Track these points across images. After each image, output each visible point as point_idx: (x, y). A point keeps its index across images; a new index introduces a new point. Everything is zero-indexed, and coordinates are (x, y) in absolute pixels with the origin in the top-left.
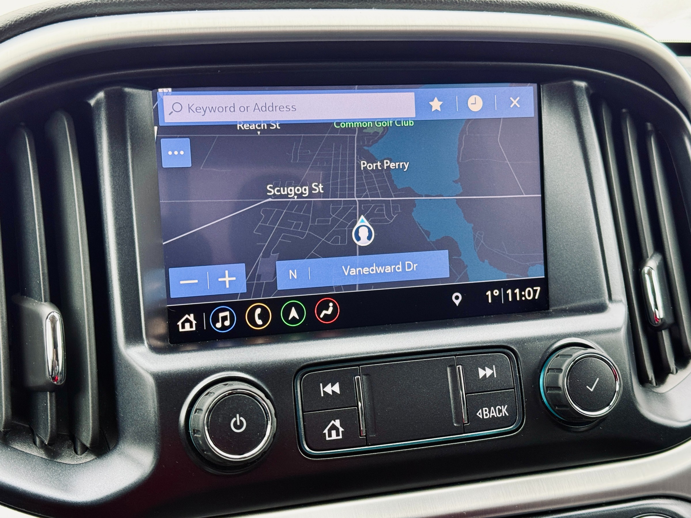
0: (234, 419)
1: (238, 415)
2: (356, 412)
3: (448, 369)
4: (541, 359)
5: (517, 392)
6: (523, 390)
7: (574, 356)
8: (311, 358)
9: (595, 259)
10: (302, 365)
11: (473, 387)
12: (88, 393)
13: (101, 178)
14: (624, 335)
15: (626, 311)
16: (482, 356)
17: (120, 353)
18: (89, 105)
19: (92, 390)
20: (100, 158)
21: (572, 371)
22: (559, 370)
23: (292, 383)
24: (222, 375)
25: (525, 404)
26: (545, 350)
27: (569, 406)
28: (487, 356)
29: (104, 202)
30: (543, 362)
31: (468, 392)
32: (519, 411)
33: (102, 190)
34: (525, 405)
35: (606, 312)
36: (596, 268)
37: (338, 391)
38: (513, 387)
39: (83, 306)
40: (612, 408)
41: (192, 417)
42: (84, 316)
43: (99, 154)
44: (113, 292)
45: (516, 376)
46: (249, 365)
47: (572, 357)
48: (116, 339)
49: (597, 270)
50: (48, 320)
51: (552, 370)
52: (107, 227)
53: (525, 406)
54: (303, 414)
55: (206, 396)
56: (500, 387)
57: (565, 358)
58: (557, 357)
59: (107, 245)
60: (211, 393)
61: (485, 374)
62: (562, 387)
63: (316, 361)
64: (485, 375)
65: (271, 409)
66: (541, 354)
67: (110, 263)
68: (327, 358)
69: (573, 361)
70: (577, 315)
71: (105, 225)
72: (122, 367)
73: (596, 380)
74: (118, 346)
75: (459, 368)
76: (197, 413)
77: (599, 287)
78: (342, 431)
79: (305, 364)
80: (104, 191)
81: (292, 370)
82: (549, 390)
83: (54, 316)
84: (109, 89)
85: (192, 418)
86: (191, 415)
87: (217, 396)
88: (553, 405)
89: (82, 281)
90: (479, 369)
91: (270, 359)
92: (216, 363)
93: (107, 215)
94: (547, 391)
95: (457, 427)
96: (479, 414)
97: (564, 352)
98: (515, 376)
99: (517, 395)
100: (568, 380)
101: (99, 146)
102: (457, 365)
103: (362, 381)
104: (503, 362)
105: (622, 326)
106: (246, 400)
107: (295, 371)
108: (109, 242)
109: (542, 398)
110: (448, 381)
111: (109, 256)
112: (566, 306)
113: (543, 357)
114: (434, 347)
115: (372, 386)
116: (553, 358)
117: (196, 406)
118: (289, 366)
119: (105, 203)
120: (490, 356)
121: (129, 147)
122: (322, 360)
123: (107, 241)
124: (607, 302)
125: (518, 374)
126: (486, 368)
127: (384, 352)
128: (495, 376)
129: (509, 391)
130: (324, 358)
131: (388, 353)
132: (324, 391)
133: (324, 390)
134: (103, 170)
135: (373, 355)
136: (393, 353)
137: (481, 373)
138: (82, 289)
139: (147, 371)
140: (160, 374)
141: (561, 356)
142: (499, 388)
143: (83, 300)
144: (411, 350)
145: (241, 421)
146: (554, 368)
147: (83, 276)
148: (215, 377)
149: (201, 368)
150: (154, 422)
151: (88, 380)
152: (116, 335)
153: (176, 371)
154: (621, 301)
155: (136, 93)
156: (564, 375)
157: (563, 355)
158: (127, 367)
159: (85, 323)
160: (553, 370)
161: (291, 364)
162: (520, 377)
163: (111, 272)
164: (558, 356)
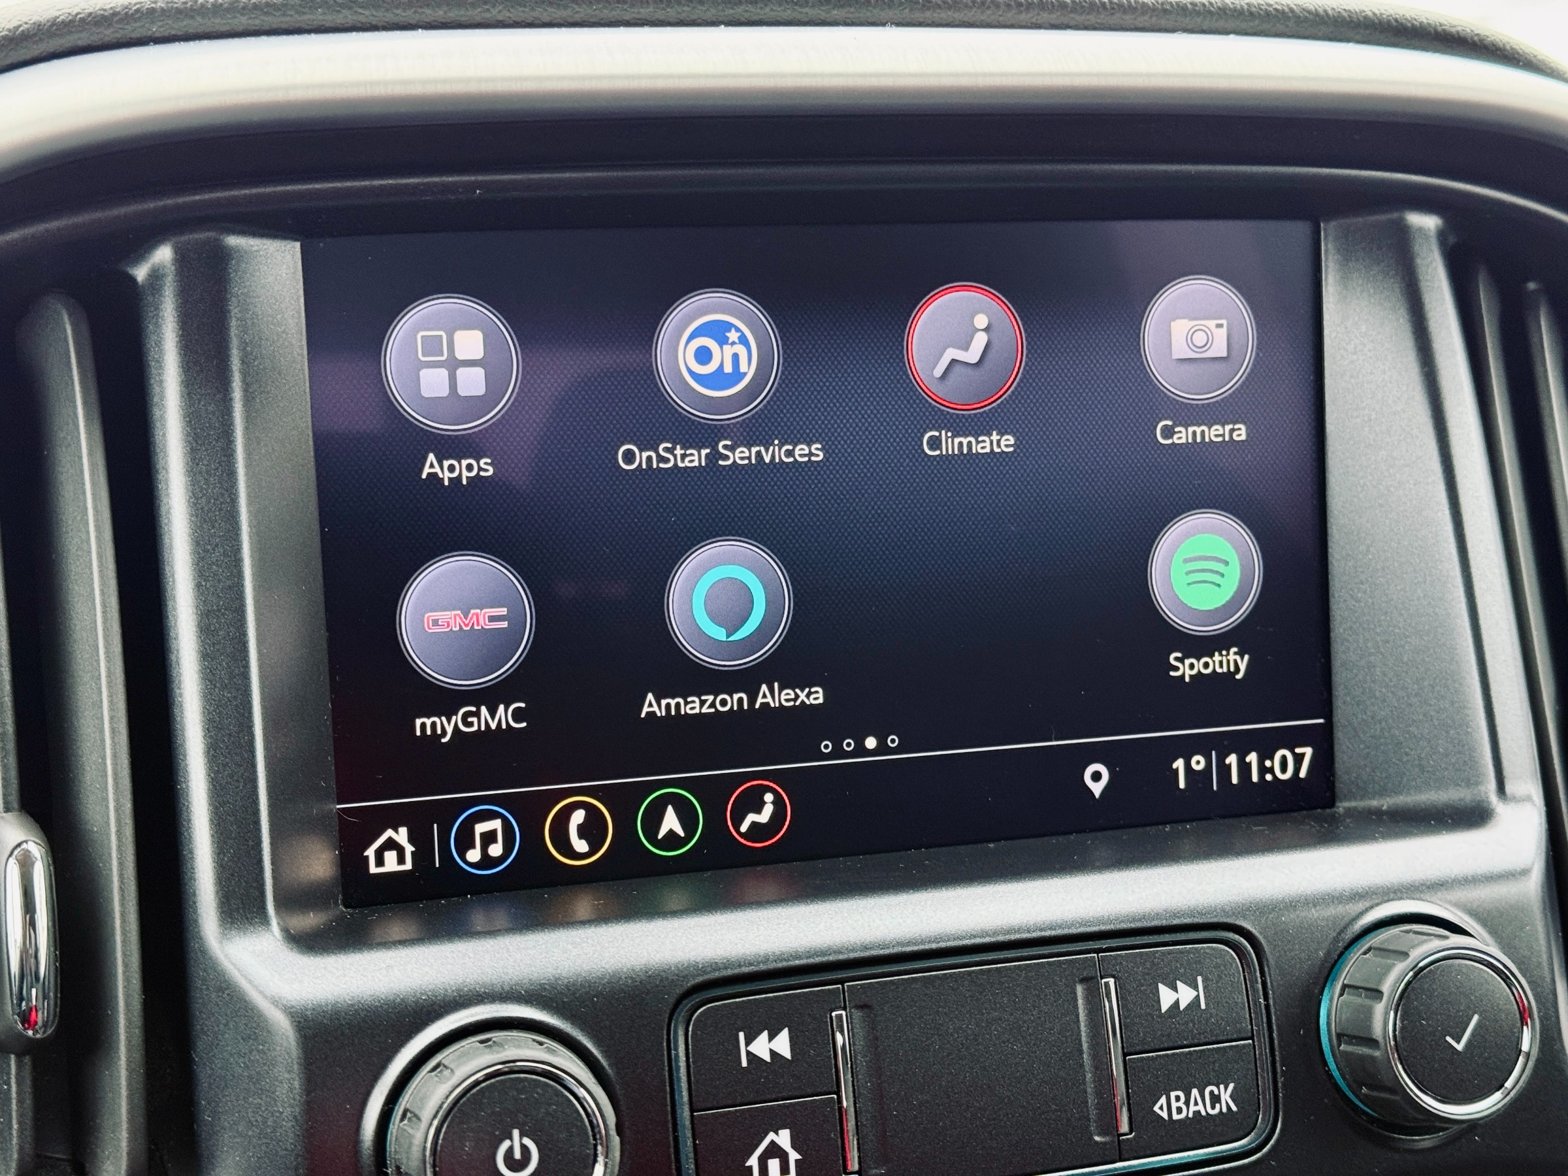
0: (506, 1144)
1: (516, 1133)
2: (833, 1109)
3: (1080, 989)
4: (1325, 960)
5: (1260, 1048)
6: (1276, 1042)
7: (1415, 954)
8: (716, 963)
9: (1460, 684)
10: (692, 983)
11: (1144, 1035)
12: (119, 1059)
13: (161, 476)
14: (1539, 890)
15: (1541, 824)
16: (1169, 953)
17: (204, 952)
18: (133, 280)
19: (129, 1050)
20: (158, 424)
21: (1408, 997)
22: (1374, 994)
23: (665, 1032)
24: (477, 1014)
25: (1280, 1080)
26: (1335, 934)
27: (1400, 1089)
28: (1181, 952)
29: (166, 540)
30: (1328, 965)
31: (1132, 1050)
32: (1264, 1098)
33: (163, 510)
34: (1283, 1084)
35: (1490, 825)
36: (1465, 707)
37: (786, 1053)
38: (1250, 1034)
39: (108, 824)
40: (1512, 1094)
41: (394, 1131)
42: (110, 848)
43: (157, 413)
44: (188, 786)
45: (1256, 1002)
46: (550, 985)
47: (1410, 960)
48: (195, 911)
49: (1466, 711)
50: (12, 861)
51: (1351, 990)
52: (175, 609)
53: (1280, 1084)
54: (692, 1116)
55: (433, 1074)
56: (1217, 1035)
57: (1389, 961)
58: (1365, 953)
59: (173, 657)
60: (445, 1067)
61: (1175, 999)
62: (1380, 1040)
63: (729, 972)
64: (1177, 1003)
65: (606, 1114)
66: (1326, 945)
67: (181, 706)
68: (759, 963)
69: (1411, 970)
70: (1416, 835)
71: (170, 604)
72: (208, 989)
73: (1470, 1020)
74: (199, 932)
75: (1107, 984)
76: (406, 1122)
77: (1471, 758)
78: (797, 1161)
79: (700, 979)
80: (168, 512)
81: (664, 998)
82: (1346, 1043)
83: (28, 851)
84: (184, 238)
85: (394, 1134)
86: (391, 1126)
87: (461, 1079)
88: (1356, 1086)
89: (105, 756)
90: (1161, 987)
91: (607, 967)
92: (461, 981)
93: (176, 576)
94: (1339, 1045)
95: (1102, 1143)
96: (1160, 1108)
97: (1383, 942)
98: (1255, 1004)
99: (1261, 1054)
100: (1398, 1022)
101: (156, 389)
102: (1102, 978)
103: (852, 1023)
104: (1222, 968)
105: (1533, 864)
106: (539, 1090)
107: (672, 1000)
108: (178, 651)
109: (1325, 1063)
110: (1078, 1021)
111: (179, 688)
112: (1382, 802)
113: (1328, 953)
114: (1041, 930)
115: (876, 1039)
116: (1355, 956)
117: (404, 1102)
118: (657, 986)
119: (171, 545)
120: (1189, 952)
121: (237, 394)
122: (745, 970)
123: (173, 646)
124: (1493, 798)
125: (1261, 1000)
126: (1179, 984)
127: (909, 943)
128: (1203, 1006)
129: (1238, 1046)
130: (751, 964)
131: (921, 947)
132: (749, 1053)
133: (750, 1048)
134: (166, 456)
135: (881, 952)
136: (934, 946)
137: (1167, 998)
138: (106, 776)
139: (275, 1002)
140: (309, 1013)
141: (1377, 952)
142: (1214, 1038)
143: (107, 807)
144: (980, 937)
145: (524, 1148)
146: (1358, 984)
147: (108, 741)
148: (456, 1021)
149: (422, 994)
150: (291, 1144)
151: (117, 1023)
152: (195, 903)
153: (352, 1005)
154: (1528, 799)
155: (256, 248)
156: (1386, 1008)
157: (1381, 951)
158: (221, 990)
159: (111, 870)
160: (1356, 991)
161: (661, 980)
162: (1267, 1007)
163: (183, 730)
164: (1369, 949)
